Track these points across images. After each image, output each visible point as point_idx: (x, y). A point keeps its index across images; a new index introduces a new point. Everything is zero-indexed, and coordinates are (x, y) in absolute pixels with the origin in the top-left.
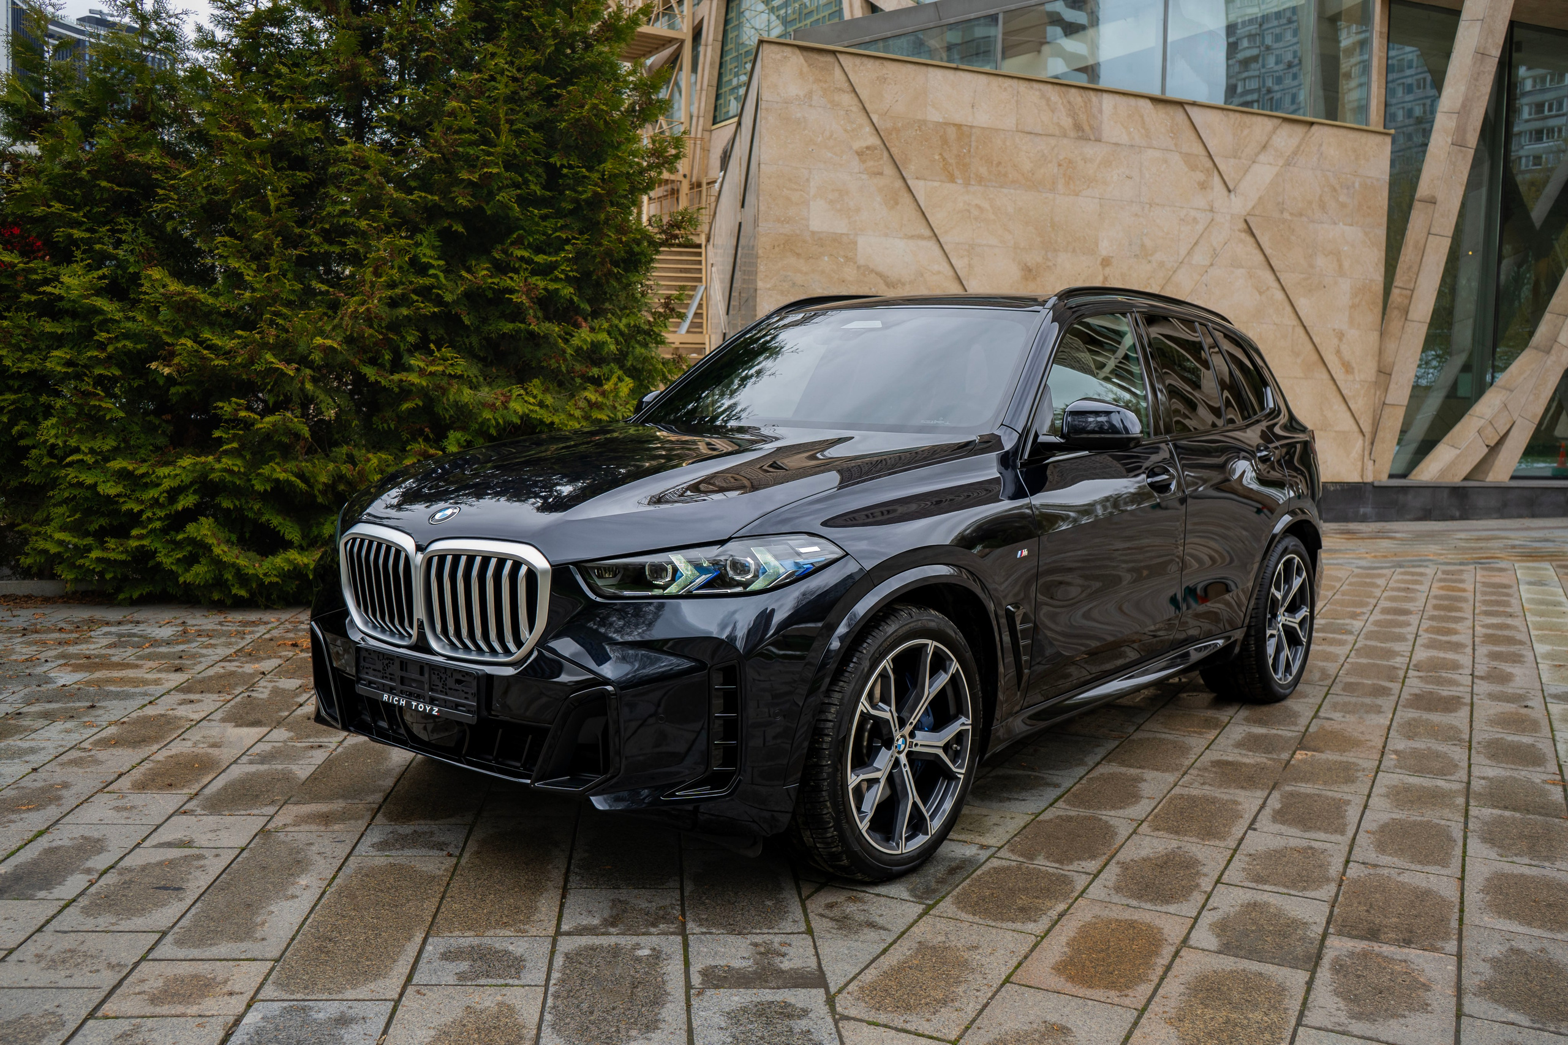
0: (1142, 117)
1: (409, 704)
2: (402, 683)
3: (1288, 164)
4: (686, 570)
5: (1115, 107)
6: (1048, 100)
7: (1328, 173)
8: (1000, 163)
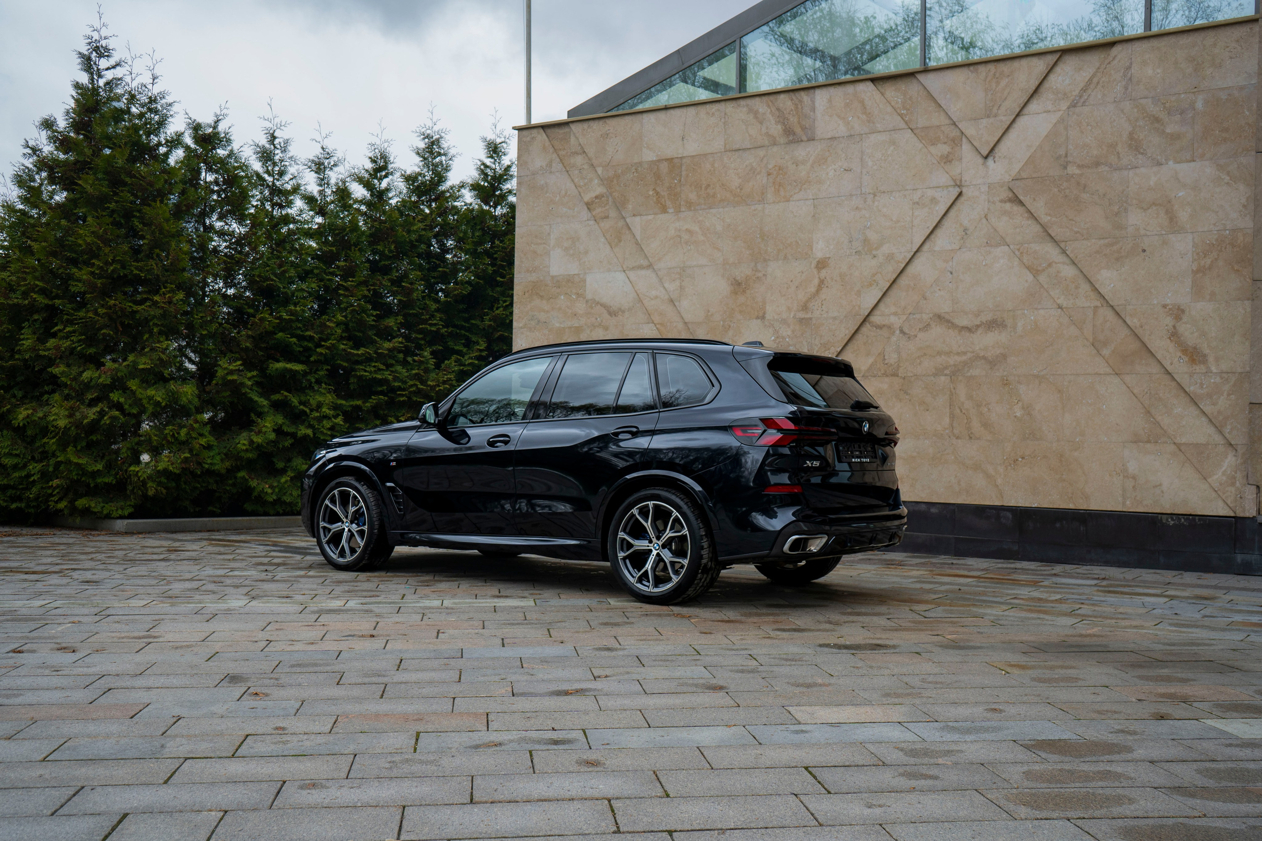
0: (862, 102)
3: (1074, 105)
5: (830, 101)
6: (756, 113)
7: (1143, 101)
8: (709, 185)
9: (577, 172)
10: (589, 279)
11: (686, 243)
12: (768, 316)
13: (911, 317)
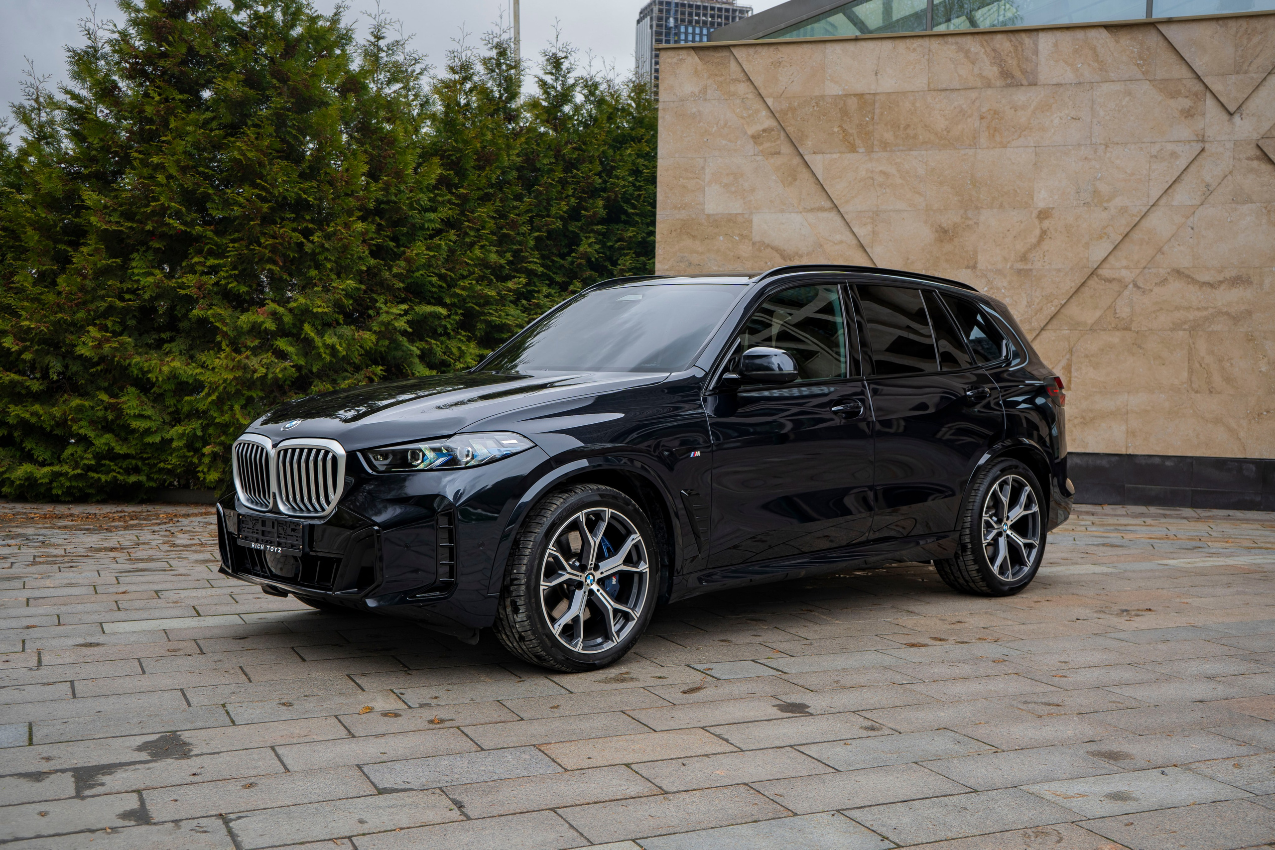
5: (1056, 45)
6: (967, 53)
8: (908, 126)
9: (738, 101)
10: (756, 219)
11: (881, 185)
12: (979, 266)
13: (1146, 271)
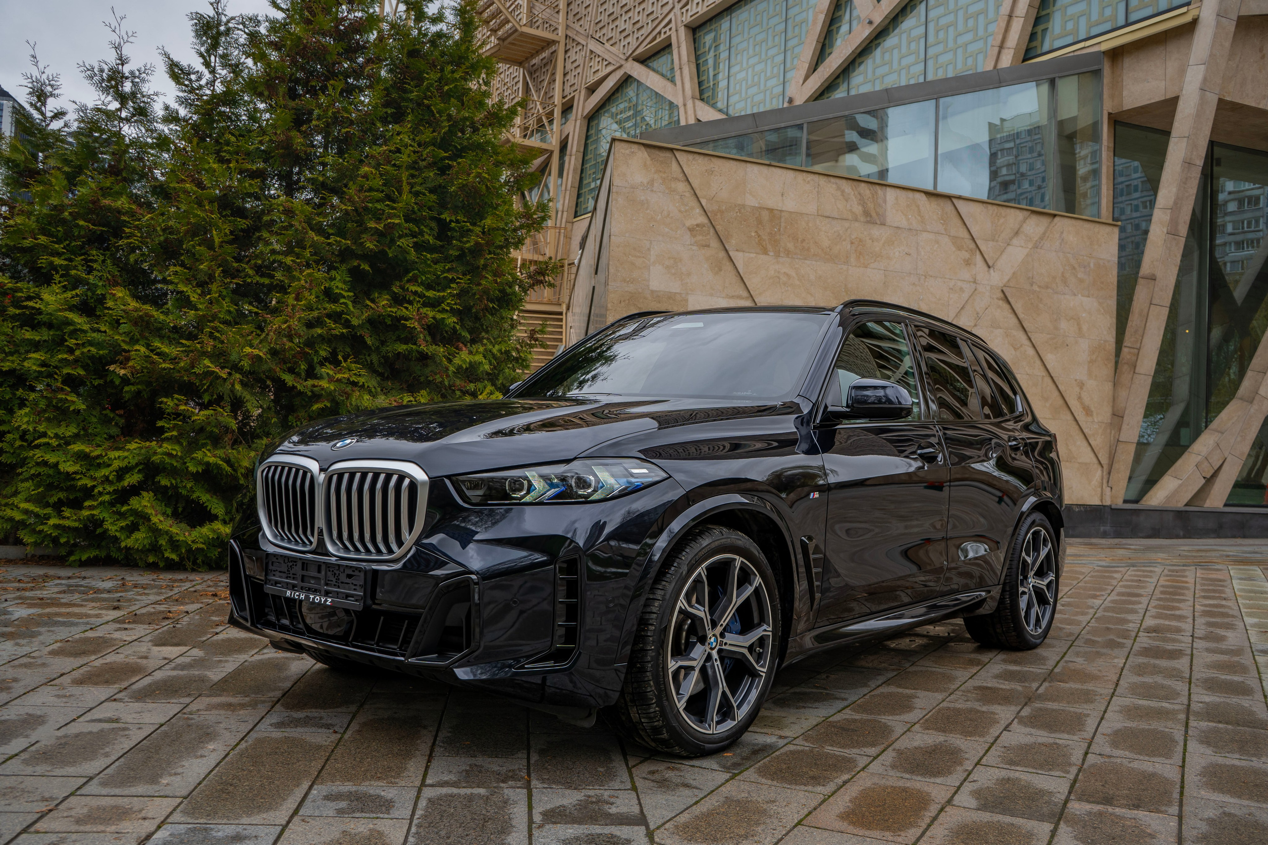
0: (918, 207)
1: (307, 598)
2: (303, 581)
3: (1036, 247)
4: (539, 485)
5: (896, 199)
6: (842, 192)
7: (1069, 255)
8: (804, 240)
9: (678, 197)
10: (691, 299)
11: (784, 284)
